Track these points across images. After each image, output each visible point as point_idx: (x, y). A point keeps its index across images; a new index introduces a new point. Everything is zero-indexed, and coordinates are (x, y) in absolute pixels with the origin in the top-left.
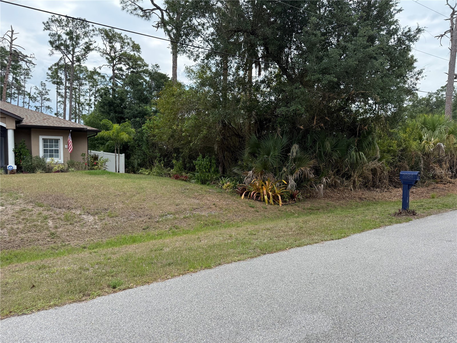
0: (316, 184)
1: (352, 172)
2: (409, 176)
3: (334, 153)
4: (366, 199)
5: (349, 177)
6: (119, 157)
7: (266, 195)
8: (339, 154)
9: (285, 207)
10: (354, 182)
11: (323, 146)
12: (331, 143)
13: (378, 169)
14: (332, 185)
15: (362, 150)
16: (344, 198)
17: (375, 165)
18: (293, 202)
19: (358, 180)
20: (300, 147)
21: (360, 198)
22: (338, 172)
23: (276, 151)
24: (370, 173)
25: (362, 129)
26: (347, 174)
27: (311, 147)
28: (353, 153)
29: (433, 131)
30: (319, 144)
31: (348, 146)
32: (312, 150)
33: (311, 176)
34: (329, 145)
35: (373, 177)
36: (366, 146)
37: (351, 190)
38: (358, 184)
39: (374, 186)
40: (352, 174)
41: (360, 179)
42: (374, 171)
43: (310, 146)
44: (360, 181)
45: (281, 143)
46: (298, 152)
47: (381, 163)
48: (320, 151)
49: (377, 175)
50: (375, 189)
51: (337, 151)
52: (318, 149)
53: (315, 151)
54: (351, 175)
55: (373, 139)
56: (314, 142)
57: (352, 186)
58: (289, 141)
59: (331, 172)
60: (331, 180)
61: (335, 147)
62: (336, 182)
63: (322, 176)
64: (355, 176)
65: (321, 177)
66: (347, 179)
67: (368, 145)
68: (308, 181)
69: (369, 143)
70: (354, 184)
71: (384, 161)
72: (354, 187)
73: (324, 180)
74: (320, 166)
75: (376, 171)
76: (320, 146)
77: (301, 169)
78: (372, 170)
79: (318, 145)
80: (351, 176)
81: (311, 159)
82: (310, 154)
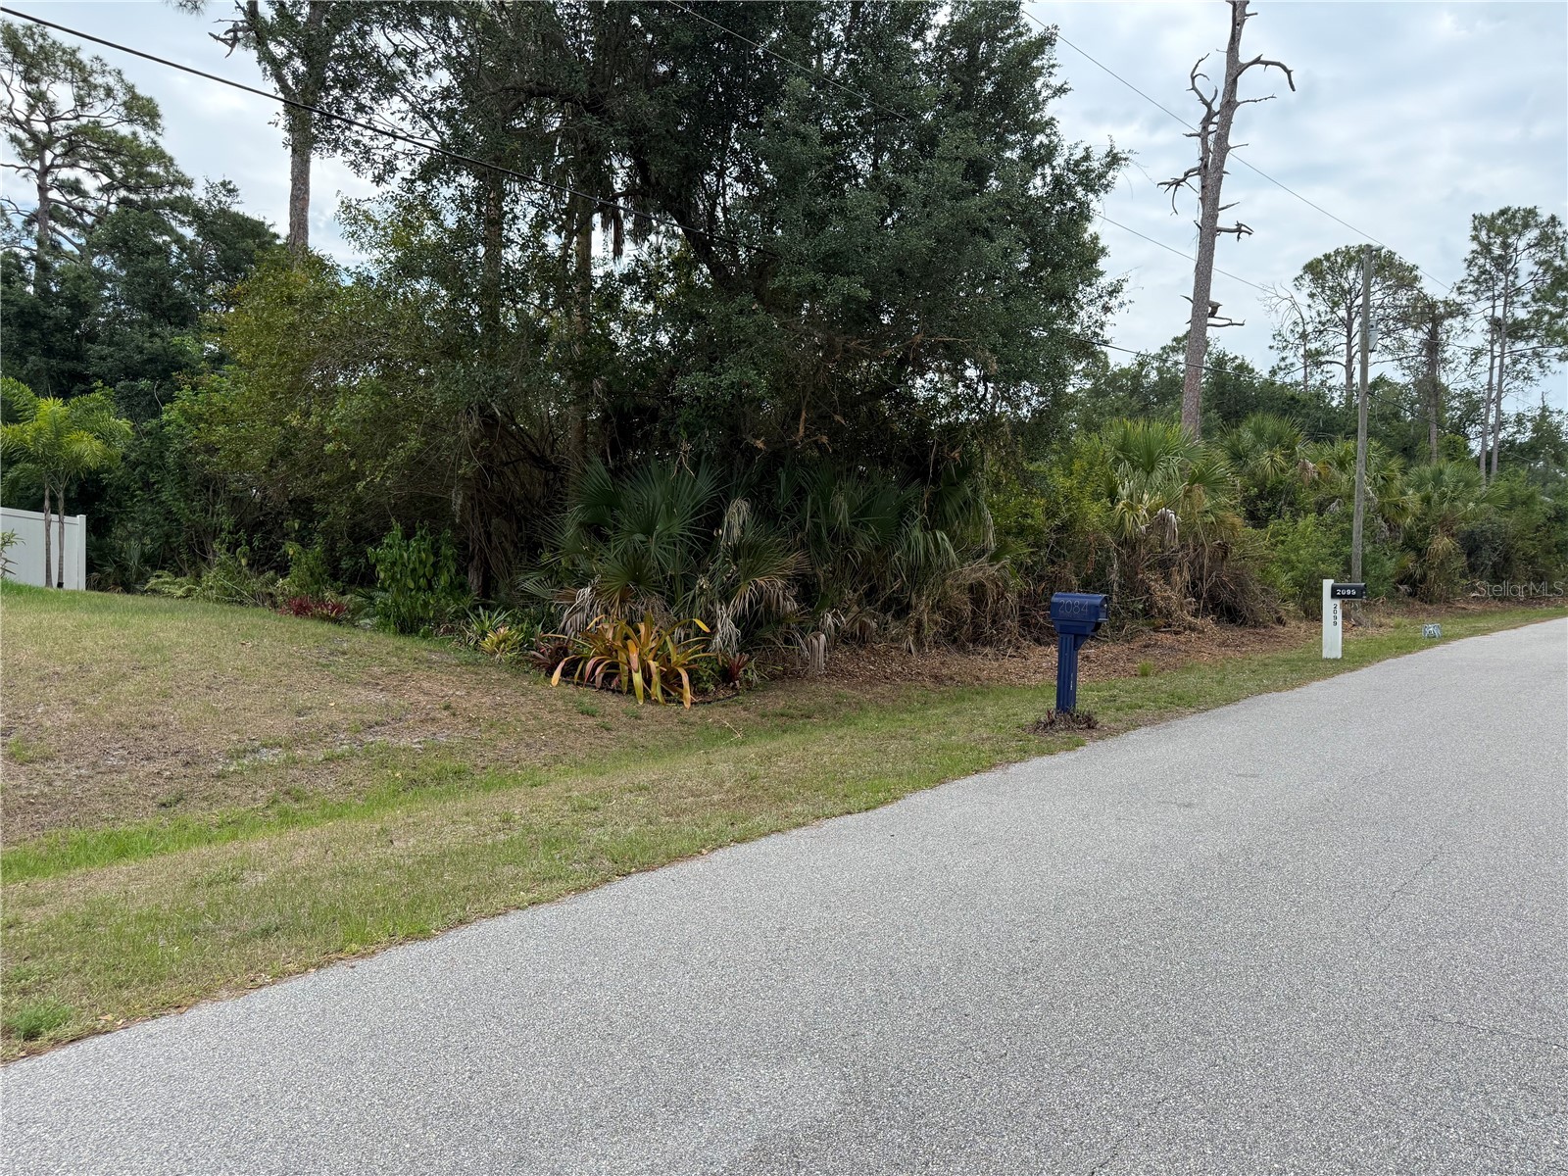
0: (803, 631)
1: (914, 596)
2: (1076, 610)
3: (859, 533)
4: (951, 678)
5: (902, 610)
6: (62, 528)
7: (637, 672)
8: (873, 535)
9: (702, 711)
10: (919, 625)
11: (826, 510)
12: (850, 500)
13: (989, 585)
14: (853, 637)
15: (945, 525)
16: (887, 679)
17: (980, 574)
18: (730, 693)
19: (929, 620)
20: (753, 510)
21: (936, 677)
22: (871, 595)
23: (675, 521)
24: (966, 598)
25: (944, 459)
26: (899, 602)
27: (788, 510)
28: (917, 533)
29: (1148, 473)
30: (814, 500)
31: (903, 512)
32: (793, 522)
33: (788, 608)
34: (845, 506)
35: (973, 612)
36: (955, 511)
37: (910, 651)
38: (929, 631)
39: (978, 638)
40: (914, 601)
41: (937, 617)
42: (977, 592)
43: (787, 507)
44: (936, 623)
45: (690, 494)
46: (749, 525)
47: (997, 567)
48: (817, 526)
49: (987, 604)
50: (980, 648)
51: (868, 528)
52: (812, 517)
53: (801, 525)
54: (908, 602)
55: (975, 491)
56: (800, 493)
57: (911, 638)
58: (718, 487)
59: (849, 594)
60: (848, 619)
61: (863, 514)
62: (864, 627)
63: (822, 607)
64: (922, 608)
65: (819, 608)
66: (897, 616)
67: (961, 509)
68: (779, 622)
69: (965, 503)
70: (918, 632)
71: (1006, 560)
72: (919, 643)
73: (830, 620)
74: (815, 575)
75: (984, 594)
76: (818, 508)
77: (755, 582)
78: (971, 588)
79: (812, 503)
80: (909, 606)
81: (789, 550)
82: (784, 535)
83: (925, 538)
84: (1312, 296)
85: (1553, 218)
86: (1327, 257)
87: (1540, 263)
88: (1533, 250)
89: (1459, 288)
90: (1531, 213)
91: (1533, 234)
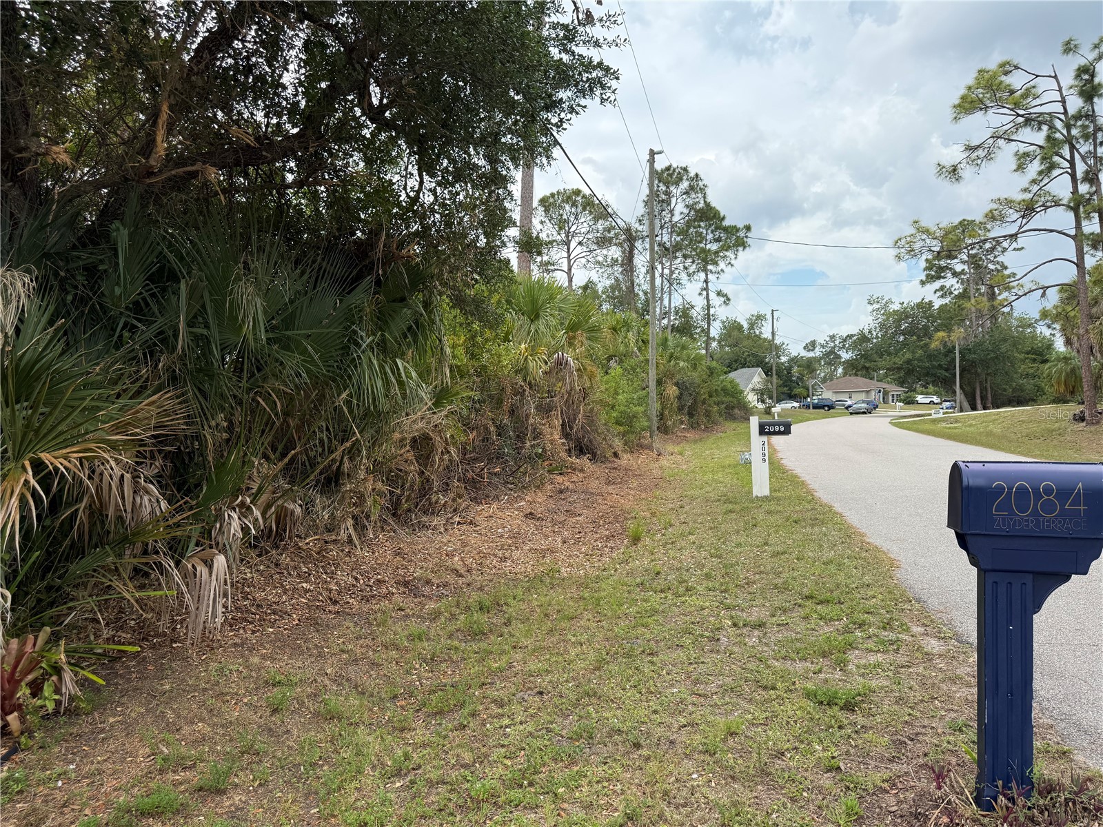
0: (177, 549)
1: (345, 458)
11: (219, 306)
12: (265, 295)
13: (436, 438)
14: (268, 534)
16: (335, 602)
17: (422, 424)
19: (374, 492)
21: (406, 584)
24: (411, 456)
25: (394, 257)
27: (138, 308)
29: (532, 321)
30: (192, 292)
32: (149, 333)
33: (146, 510)
35: (420, 473)
38: (374, 508)
40: (347, 466)
43: (136, 303)
44: (382, 495)
47: (442, 413)
49: (434, 461)
52: (190, 324)
53: (166, 339)
54: (339, 467)
55: (430, 307)
56: (162, 276)
57: (350, 522)
59: (259, 465)
60: (261, 507)
62: (283, 515)
63: (217, 498)
64: (361, 474)
65: (208, 499)
68: (125, 540)
72: (360, 527)
73: (234, 523)
74: (197, 437)
76: (204, 306)
79: (190, 297)
80: (340, 473)
81: (143, 388)
82: (132, 359)
83: (382, 367)
84: (542, 223)
85: (697, 175)
86: (553, 195)
87: (687, 206)
88: (684, 196)
89: (640, 221)
90: (685, 169)
91: (685, 185)
